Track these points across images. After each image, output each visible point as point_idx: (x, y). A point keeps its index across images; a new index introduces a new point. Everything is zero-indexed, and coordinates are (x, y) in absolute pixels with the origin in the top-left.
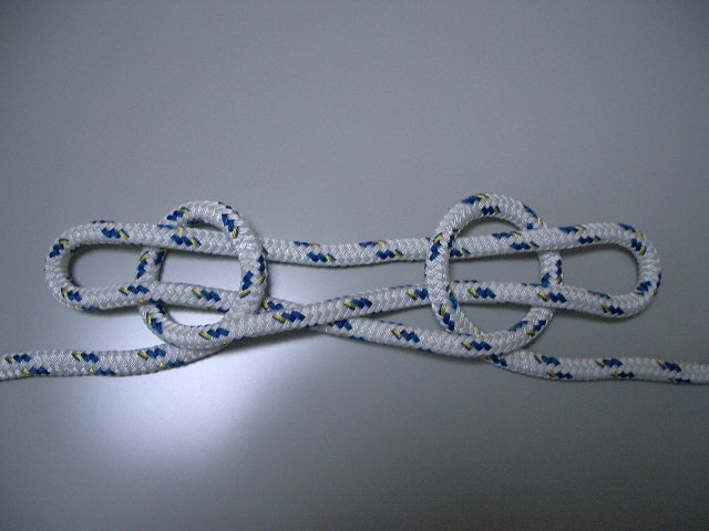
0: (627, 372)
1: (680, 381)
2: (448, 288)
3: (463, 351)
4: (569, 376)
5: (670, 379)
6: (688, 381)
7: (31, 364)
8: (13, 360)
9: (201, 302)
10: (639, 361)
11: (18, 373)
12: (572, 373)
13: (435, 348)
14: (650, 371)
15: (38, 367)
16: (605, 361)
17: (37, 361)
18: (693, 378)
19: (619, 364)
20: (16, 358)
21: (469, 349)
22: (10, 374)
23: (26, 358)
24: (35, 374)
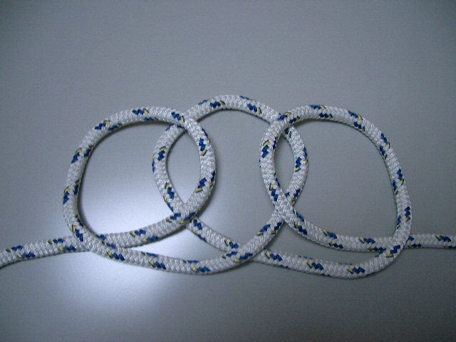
8: (53, 243)
20: (55, 241)
24: (26, 258)
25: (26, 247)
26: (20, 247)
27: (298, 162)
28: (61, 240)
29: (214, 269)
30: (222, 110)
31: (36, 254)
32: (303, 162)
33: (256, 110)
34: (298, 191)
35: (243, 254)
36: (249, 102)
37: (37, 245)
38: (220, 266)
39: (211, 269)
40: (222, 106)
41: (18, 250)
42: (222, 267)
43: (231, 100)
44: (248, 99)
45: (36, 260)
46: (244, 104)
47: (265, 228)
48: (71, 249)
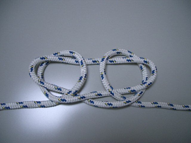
0: (159, 106)
1: (173, 109)
2: (109, 85)
3: (125, 105)
4: (144, 106)
5: (171, 108)
6: (175, 109)
8: (18, 103)
9: (56, 90)
10: (162, 103)
11: (19, 107)
12: (145, 106)
13: (118, 106)
14: (165, 106)
15: (25, 105)
16: (153, 103)
18: (176, 108)
19: (157, 104)
21: (126, 103)
24: (6, 109)
25: (7, 104)
26: (4, 104)
28: (22, 103)
31: (11, 107)
37: (11, 104)
41: (3, 105)
45: (11, 110)
48: (26, 107)
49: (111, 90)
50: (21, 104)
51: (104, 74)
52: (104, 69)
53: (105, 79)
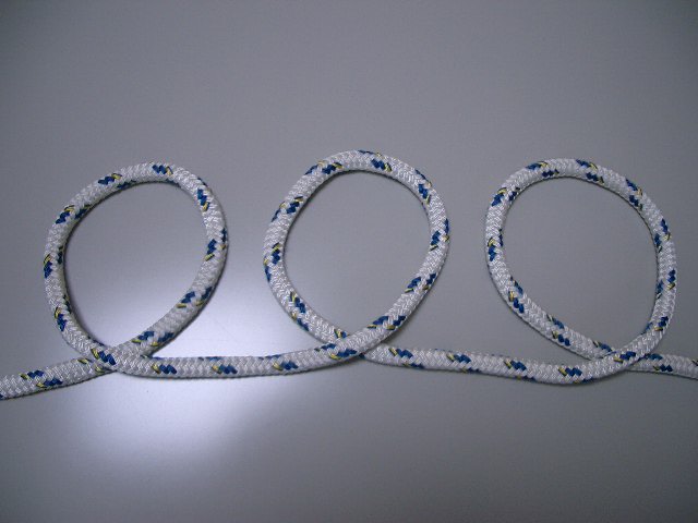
7: (44, 378)
8: (28, 377)
11: (33, 387)
15: (51, 379)
17: (49, 375)
20: (30, 374)
22: (26, 389)
23: (39, 373)
27: (436, 238)
29: (303, 365)
30: (339, 174)
31: (4, 394)
32: (442, 239)
33: (383, 168)
34: (433, 276)
35: (344, 349)
36: (372, 157)
37: (5, 381)
38: (311, 360)
39: (298, 364)
40: (338, 170)
42: (313, 362)
43: (348, 158)
44: (371, 153)
46: (367, 160)
47: (381, 321)
48: (55, 384)
49: (515, 294)
50: (37, 379)
51: (497, 244)
52: (500, 230)
53: (501, 260)
